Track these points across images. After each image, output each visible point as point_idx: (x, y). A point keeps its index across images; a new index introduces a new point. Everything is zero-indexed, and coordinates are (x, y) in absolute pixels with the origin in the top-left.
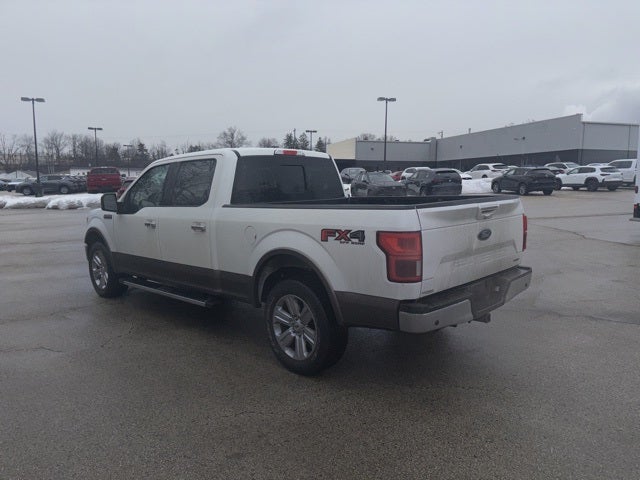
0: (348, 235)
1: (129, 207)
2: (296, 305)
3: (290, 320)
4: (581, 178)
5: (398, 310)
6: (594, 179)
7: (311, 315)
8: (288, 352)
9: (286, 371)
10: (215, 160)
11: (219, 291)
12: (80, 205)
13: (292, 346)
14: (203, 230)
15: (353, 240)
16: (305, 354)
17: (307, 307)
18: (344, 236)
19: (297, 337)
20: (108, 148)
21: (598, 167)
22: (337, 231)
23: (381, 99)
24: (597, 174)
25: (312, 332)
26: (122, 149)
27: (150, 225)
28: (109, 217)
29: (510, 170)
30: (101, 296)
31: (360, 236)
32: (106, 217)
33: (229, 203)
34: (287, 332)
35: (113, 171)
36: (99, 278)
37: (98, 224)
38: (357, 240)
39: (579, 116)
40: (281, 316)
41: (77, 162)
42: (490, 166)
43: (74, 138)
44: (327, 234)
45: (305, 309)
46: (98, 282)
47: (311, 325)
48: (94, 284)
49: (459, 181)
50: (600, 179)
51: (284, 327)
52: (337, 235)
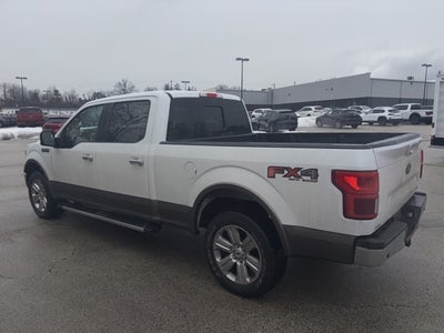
0: (299, 173)
1: (65, 142)
2: (238, 235)
3: (231, 248)
4: (375, 117)
5: (355, 244)
6: (384, 118)
7: (254, 245)
8: (230, 277)
9: (227, 293)
10: (149, 101)
11: (158, 218)
12: (13, 136)
13: (234, 270)
14: (141, 164)
15: (305, 178)
16: (248, 280)
17: (249, 237)
18: (293, 173)
19: (238, 263)
20: (30, 92)
21: (386, 109)
22: (286, 168)
23: (238, 59)
24: (386, 114)
25: (256, 260)
26: (42, 93)
27: (87, 159)
28: (47, 151)
29: (328, 111)
30: (41, 217)
31: (313, 174)
32: (43, 150)
33: (164, 140)
34: (227, 258)
35: (36, 110)
36: (39, 202)
37: (36, 156)
38: (309, 178)
39: (368, 74)
40: (221, 243)
41: (8, 103)
42: (313, 108)
43: (5, 86)
44: (274, 171)
45: (247, 239)
46: (37, 206)
47: (254, 253)
48: (34, 207)
49: (296, 118)
50: (388, 117)
51: (224, 254)
52: (286, 172)
